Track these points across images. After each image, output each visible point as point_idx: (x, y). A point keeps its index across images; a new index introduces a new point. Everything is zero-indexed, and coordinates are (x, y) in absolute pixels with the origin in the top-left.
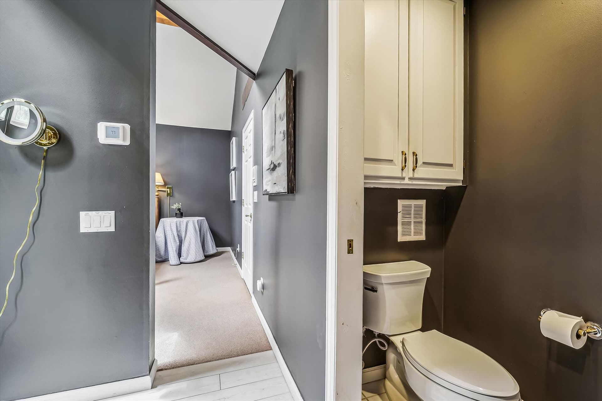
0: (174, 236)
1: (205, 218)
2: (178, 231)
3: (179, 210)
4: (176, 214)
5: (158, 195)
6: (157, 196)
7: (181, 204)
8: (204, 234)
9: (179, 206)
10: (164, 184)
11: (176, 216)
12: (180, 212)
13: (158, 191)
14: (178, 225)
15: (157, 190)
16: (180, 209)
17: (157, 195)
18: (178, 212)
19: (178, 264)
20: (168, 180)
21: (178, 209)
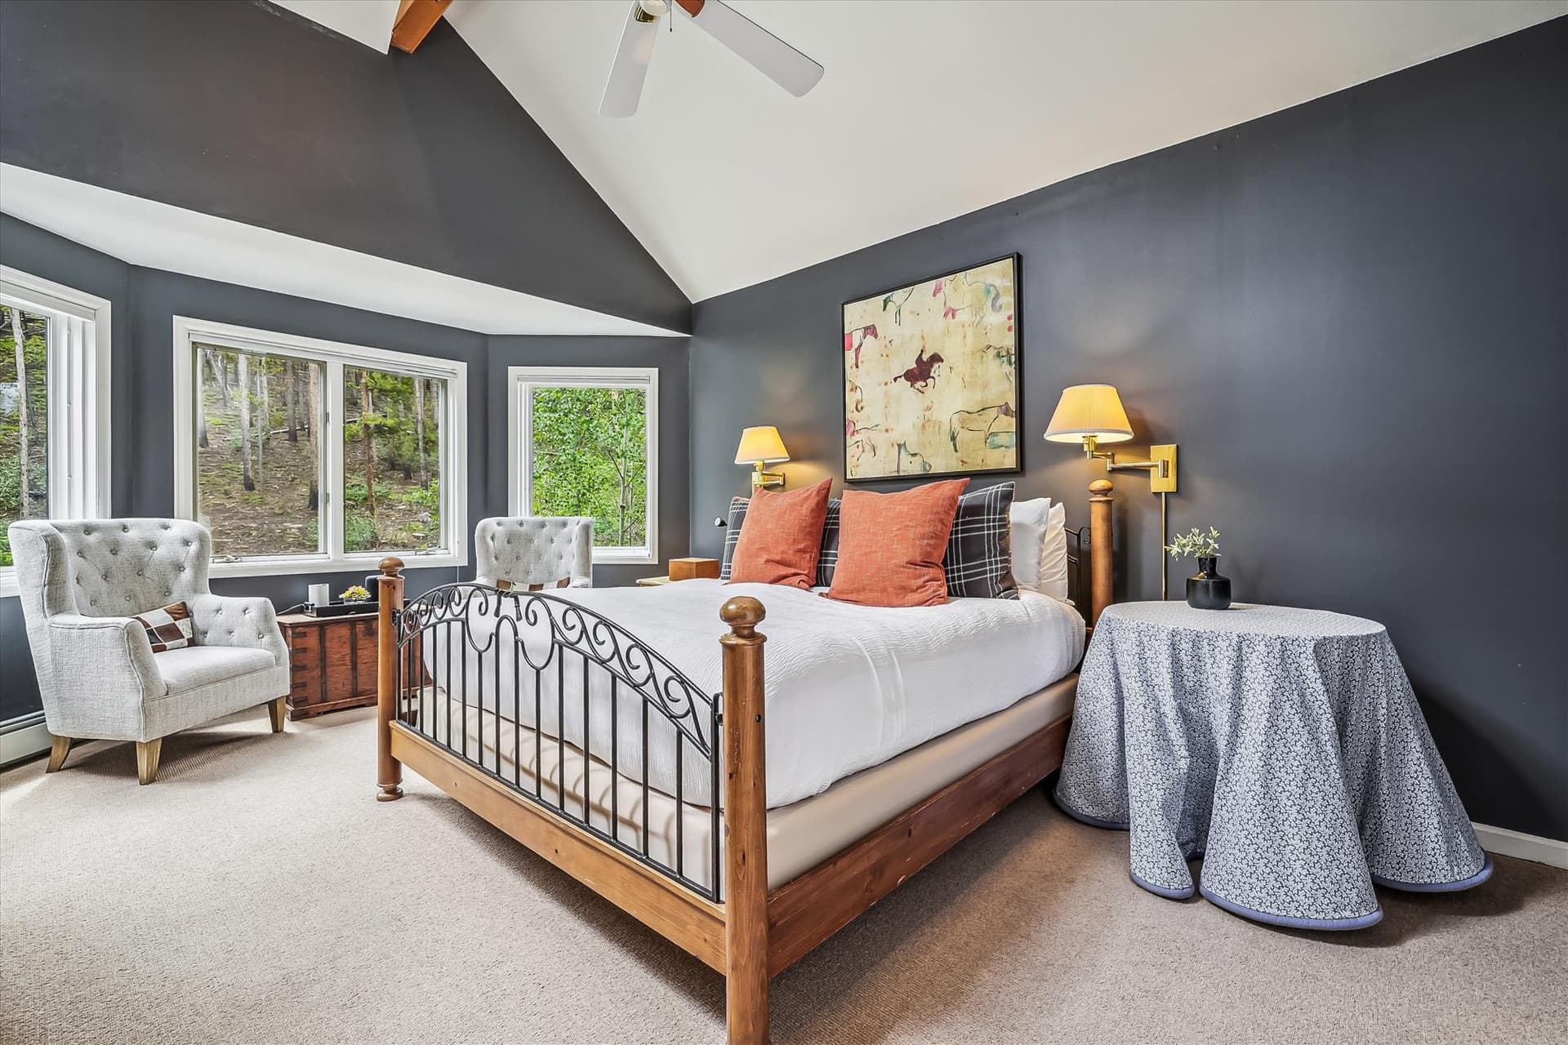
0: (1160, 723)
1: (1378, 628)
2: (1188, 693)
3: (1209, 564)
4: (1191, 584)
5: (1110, 489)
6: (1106, 495)
7: (1215, 533)
8: (1377, 739)
9: (1207, 545)
10: (1128, 437)
11: (1191, 593)
12: (1212, 573)
13: (1114, 471)
14: (1185, 658)
15: (1109, 466)
16: (1213, 561)
17: (1105, 492)
18: (1200, 577)
19: (1173, 893)
20: (1153, 415)
21: (1200, 559)
